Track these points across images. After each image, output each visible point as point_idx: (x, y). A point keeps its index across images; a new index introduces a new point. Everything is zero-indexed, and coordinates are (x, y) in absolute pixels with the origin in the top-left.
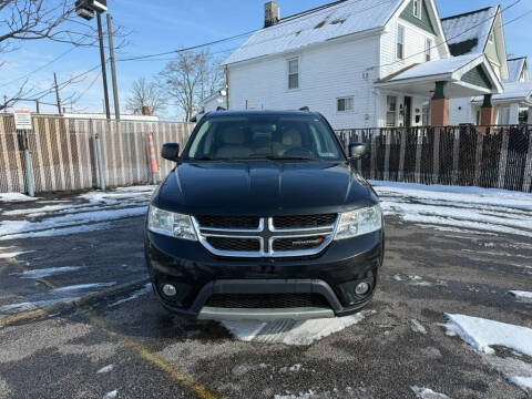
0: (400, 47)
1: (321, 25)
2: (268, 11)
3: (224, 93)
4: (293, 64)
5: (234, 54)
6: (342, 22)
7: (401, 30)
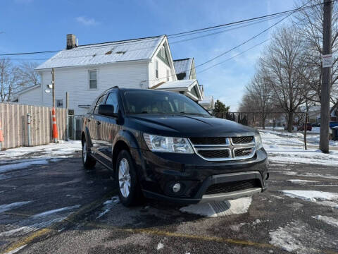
0: (157, 71)
1: (110, 53)
2: (69, 39)
3: (51, 86)
4: (92, 74)
5: (46, 63)
6: (124, 53)
7: (157, 63)
